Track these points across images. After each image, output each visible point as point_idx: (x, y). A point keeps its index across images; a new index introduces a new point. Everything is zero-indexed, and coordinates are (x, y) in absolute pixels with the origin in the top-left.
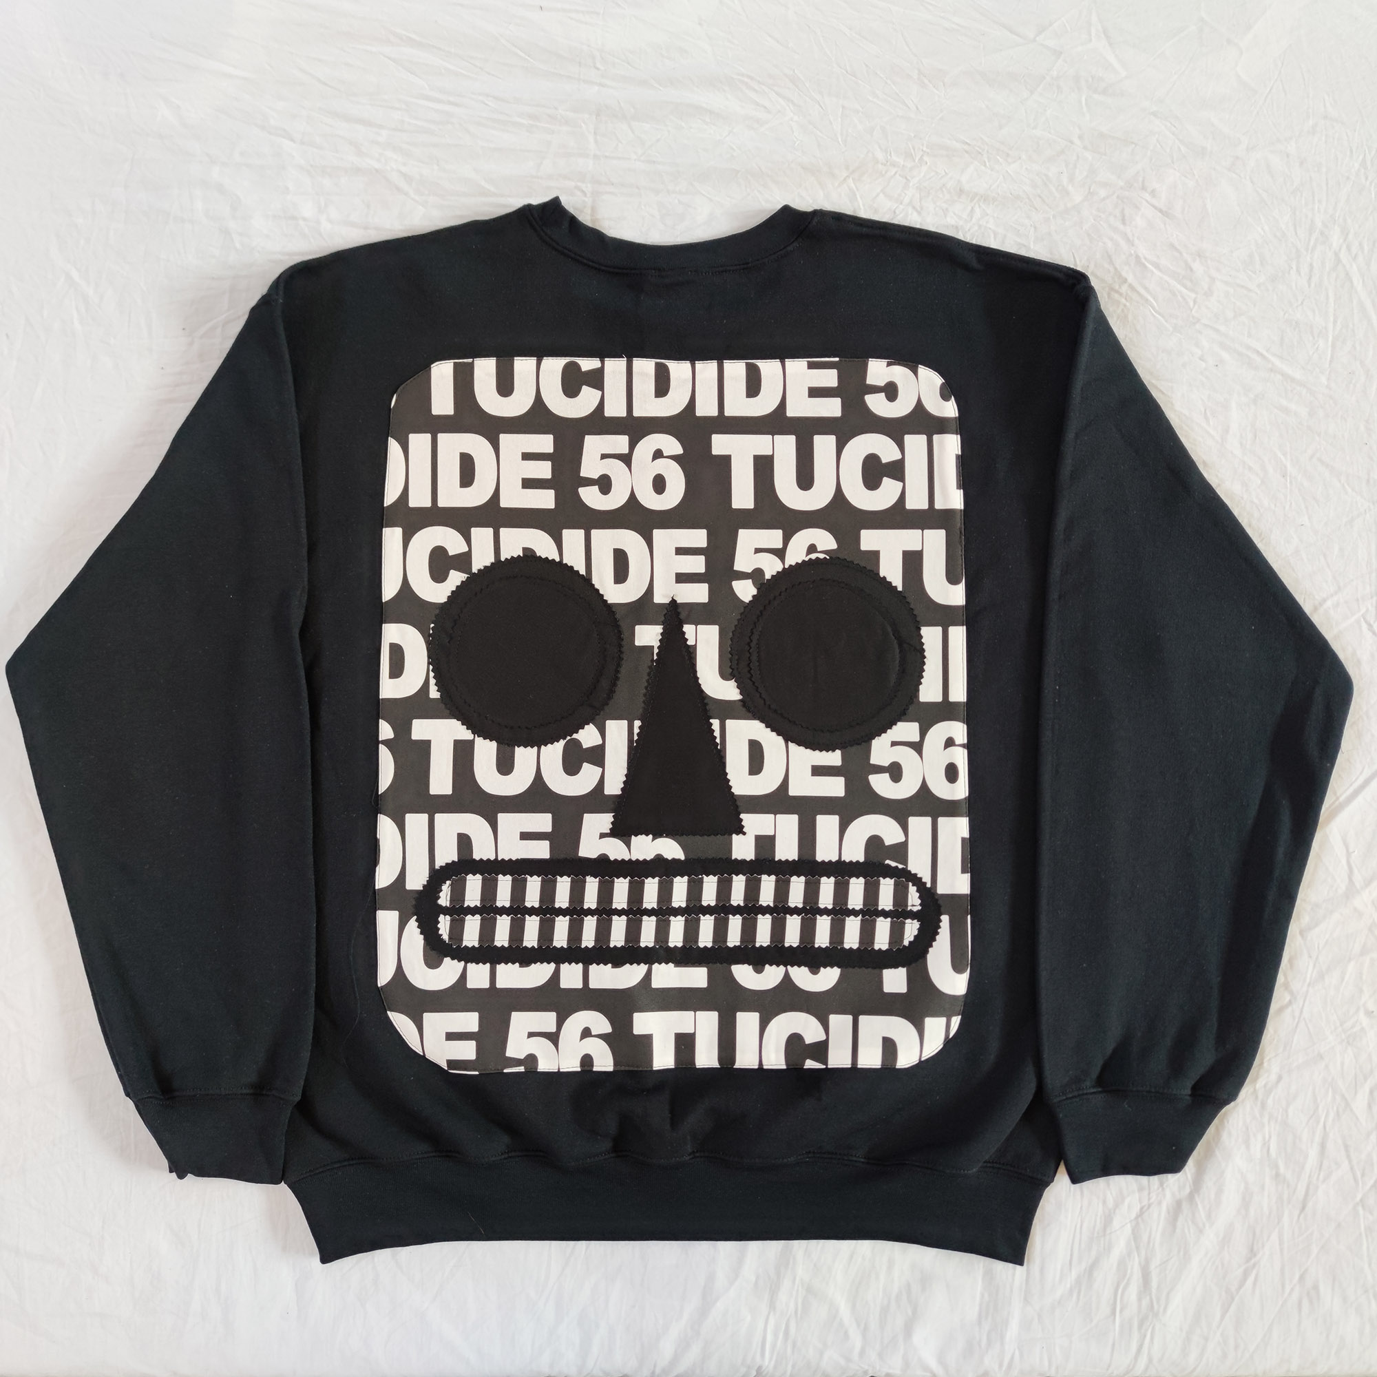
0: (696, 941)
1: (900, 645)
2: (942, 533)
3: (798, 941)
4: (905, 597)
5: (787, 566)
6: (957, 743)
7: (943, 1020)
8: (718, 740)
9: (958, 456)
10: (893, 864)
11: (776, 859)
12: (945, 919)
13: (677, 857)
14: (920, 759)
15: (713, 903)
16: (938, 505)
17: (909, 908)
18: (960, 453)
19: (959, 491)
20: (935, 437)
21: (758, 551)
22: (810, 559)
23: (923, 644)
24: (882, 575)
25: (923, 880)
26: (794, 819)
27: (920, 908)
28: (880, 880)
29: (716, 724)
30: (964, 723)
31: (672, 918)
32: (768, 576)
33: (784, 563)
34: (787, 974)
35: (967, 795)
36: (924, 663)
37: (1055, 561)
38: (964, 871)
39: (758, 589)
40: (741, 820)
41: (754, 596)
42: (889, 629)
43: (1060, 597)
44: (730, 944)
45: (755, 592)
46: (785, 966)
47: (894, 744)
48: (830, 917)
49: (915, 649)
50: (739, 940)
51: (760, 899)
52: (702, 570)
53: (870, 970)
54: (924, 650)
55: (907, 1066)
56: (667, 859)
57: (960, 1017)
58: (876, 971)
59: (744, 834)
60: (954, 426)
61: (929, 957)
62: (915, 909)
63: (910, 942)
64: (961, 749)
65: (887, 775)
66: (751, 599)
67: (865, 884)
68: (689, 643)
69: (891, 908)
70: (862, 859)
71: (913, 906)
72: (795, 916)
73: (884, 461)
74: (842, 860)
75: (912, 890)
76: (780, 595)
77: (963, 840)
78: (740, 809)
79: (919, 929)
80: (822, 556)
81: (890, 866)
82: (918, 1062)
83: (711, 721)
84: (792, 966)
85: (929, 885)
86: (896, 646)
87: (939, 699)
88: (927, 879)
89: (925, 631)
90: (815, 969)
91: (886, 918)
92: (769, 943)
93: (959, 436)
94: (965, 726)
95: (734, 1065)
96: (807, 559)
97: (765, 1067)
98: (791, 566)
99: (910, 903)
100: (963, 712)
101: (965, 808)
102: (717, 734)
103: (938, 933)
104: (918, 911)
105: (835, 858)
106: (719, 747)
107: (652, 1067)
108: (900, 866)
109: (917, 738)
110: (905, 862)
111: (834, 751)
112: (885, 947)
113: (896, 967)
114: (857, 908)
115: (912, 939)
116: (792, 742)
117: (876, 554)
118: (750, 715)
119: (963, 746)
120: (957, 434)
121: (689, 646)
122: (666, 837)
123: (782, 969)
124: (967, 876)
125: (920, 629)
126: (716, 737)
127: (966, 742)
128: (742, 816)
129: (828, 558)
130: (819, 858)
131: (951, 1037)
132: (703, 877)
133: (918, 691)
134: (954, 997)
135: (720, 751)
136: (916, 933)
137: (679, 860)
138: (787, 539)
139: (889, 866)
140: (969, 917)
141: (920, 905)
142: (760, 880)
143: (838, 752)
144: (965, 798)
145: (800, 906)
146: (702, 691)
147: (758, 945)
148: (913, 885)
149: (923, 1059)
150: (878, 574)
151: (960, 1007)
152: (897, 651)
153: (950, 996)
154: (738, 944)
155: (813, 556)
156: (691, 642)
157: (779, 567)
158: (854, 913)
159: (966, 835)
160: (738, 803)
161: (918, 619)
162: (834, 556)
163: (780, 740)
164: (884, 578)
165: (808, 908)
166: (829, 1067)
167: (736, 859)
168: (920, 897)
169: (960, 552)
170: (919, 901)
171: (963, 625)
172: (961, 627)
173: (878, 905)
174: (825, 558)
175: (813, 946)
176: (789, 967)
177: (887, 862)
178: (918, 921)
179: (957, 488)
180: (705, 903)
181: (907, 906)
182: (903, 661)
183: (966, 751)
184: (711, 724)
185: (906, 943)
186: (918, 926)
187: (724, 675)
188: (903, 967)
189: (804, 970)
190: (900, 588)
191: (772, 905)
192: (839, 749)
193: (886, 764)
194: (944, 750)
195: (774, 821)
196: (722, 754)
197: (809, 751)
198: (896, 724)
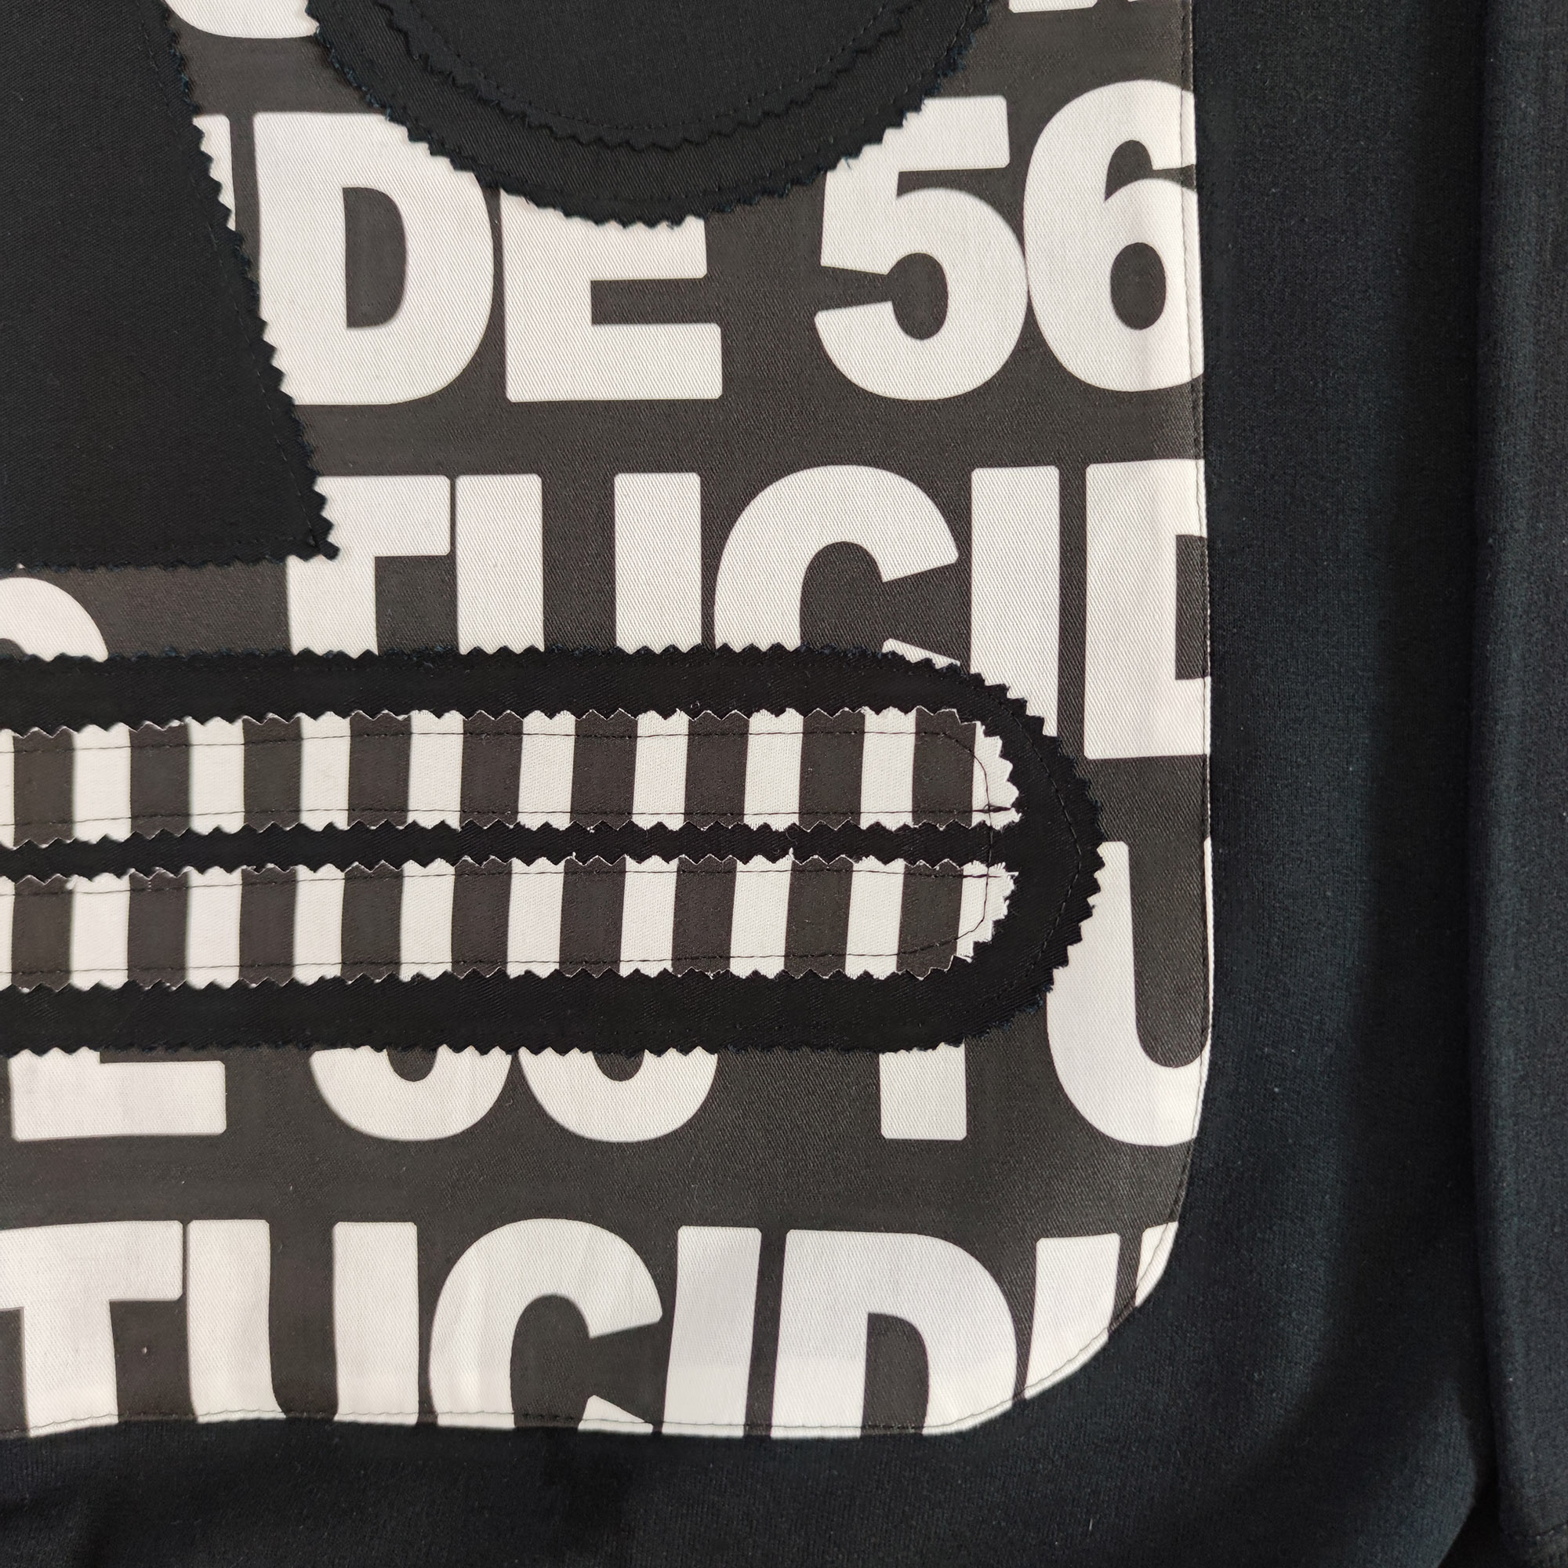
0: (179, 966)
3: (557, 958)
6: (1158, 163)
7: (1110, 1244)
8: (227, 198)
10: (914, 654)
11: (464, 648)
12: (1115, 855)
13: (75, 650)
15: (233, 824)
17: (977, 819)
25: (1032, 711)
26: (526, 490)
27: (1014, 816)
28: (863, 717)
29: (215, 132)
30: (1184, 87)
31: (76, 883)
34: (516, 1080)
35: (1199, 370)
38: (1184, 671)
40: (320, 502)
44: (306, 975)
46: (511, 1050)
47: (910, 182)
48: (674, 863)
50: (337, 957)
51: (413, 803)
53: (830, 1054)
55: (966, 1425)
56: (35, 659)
57: (1173, 1227)
58: (858, 1058)
59: (332, 553)
61: (1055, 1001)
62: (999, 821)
63: (978, 946)
64: (1173, 189)
65: (884, 311)
67: (807, 733)
69: (907, 819)
70: (792, 640)
71: (992, 809)
72: (543, 863)
74: (718, 644)
75: (988, 748)
77: (1184, 543)
78: (316, 461)
79: (1013, 899)
81: (902, 658)
82: (1008, 1405)
83: (200, 122)
84: (536, 1050)
85: (1050, 729)
88: (1044, 704)
90: (620, 1059)
91: (886, 860)
92: (448, 967)
94: (1190, 99)
95: (335, 1412)
97: (443, 1421)
99: (979, 800)
100: (1179, 45)
101: (1189, 423)
102: (222, 171)
103: (1087, 912)
104: (1010, 828)
105: (688, 638)
106: (232, 225)
107: (24, 1428)
108: (941, 661)
109: (997, 156)
110: (959, 642)
111: (676, 221)
112: (884, 968)
113: (929, 1044)
114: (780, 824)
115: (986, 934)
116: (513, 193)
118: (351, 93)
119: (1180, 176)
122: (30, 572)
123: (498, 1061)
124: (1199, 691)
126: (217, 187)
127: (1191, 159)
128: (325, 485)
130: (628, 639)
131: (1140, 1297)
132: (184, 729)
134: (1154, 1154)
135: (237, 238)
136: (1001, 911)
137: (86, 662)
139: (896, 658)
140: (1208, 844)
141: (1018, 805)
142: (405, 732)
143: (694, 229)
144: (1193, 384)
145: (562, 822)
147: (406, 974)
148: (988, 734)
149: (1030, 1393)
151: (1173, 1186)
153: (1134, 1148)
154: (333, 971)
158: (768, 843)
159: (1196, 524)
160: (309, 436)
163: (468, 185)
165: (591, 829)
166: (667, 1429)
167: (307, 654)
168: (1013, 778)
170: (1012, 793)
173: (857, 813)
175: (613, 974)
176: (524, 1054)
177: (891, 645)
178: (1008, 869)
180: (202, 825)
181: (969, 811)
183: (1192, 197)
184: (199, 135)
185: (965, 950)
186: (1010, 886)
188: (955, 1043)
189: (582, 1063)
191: (454, 822)
192: (698, 215)
193: (881, 264)
194: (1107, 198)
195: (448, 502)
196: (246, 249)
197: (579, 227)
198: (917, 108)
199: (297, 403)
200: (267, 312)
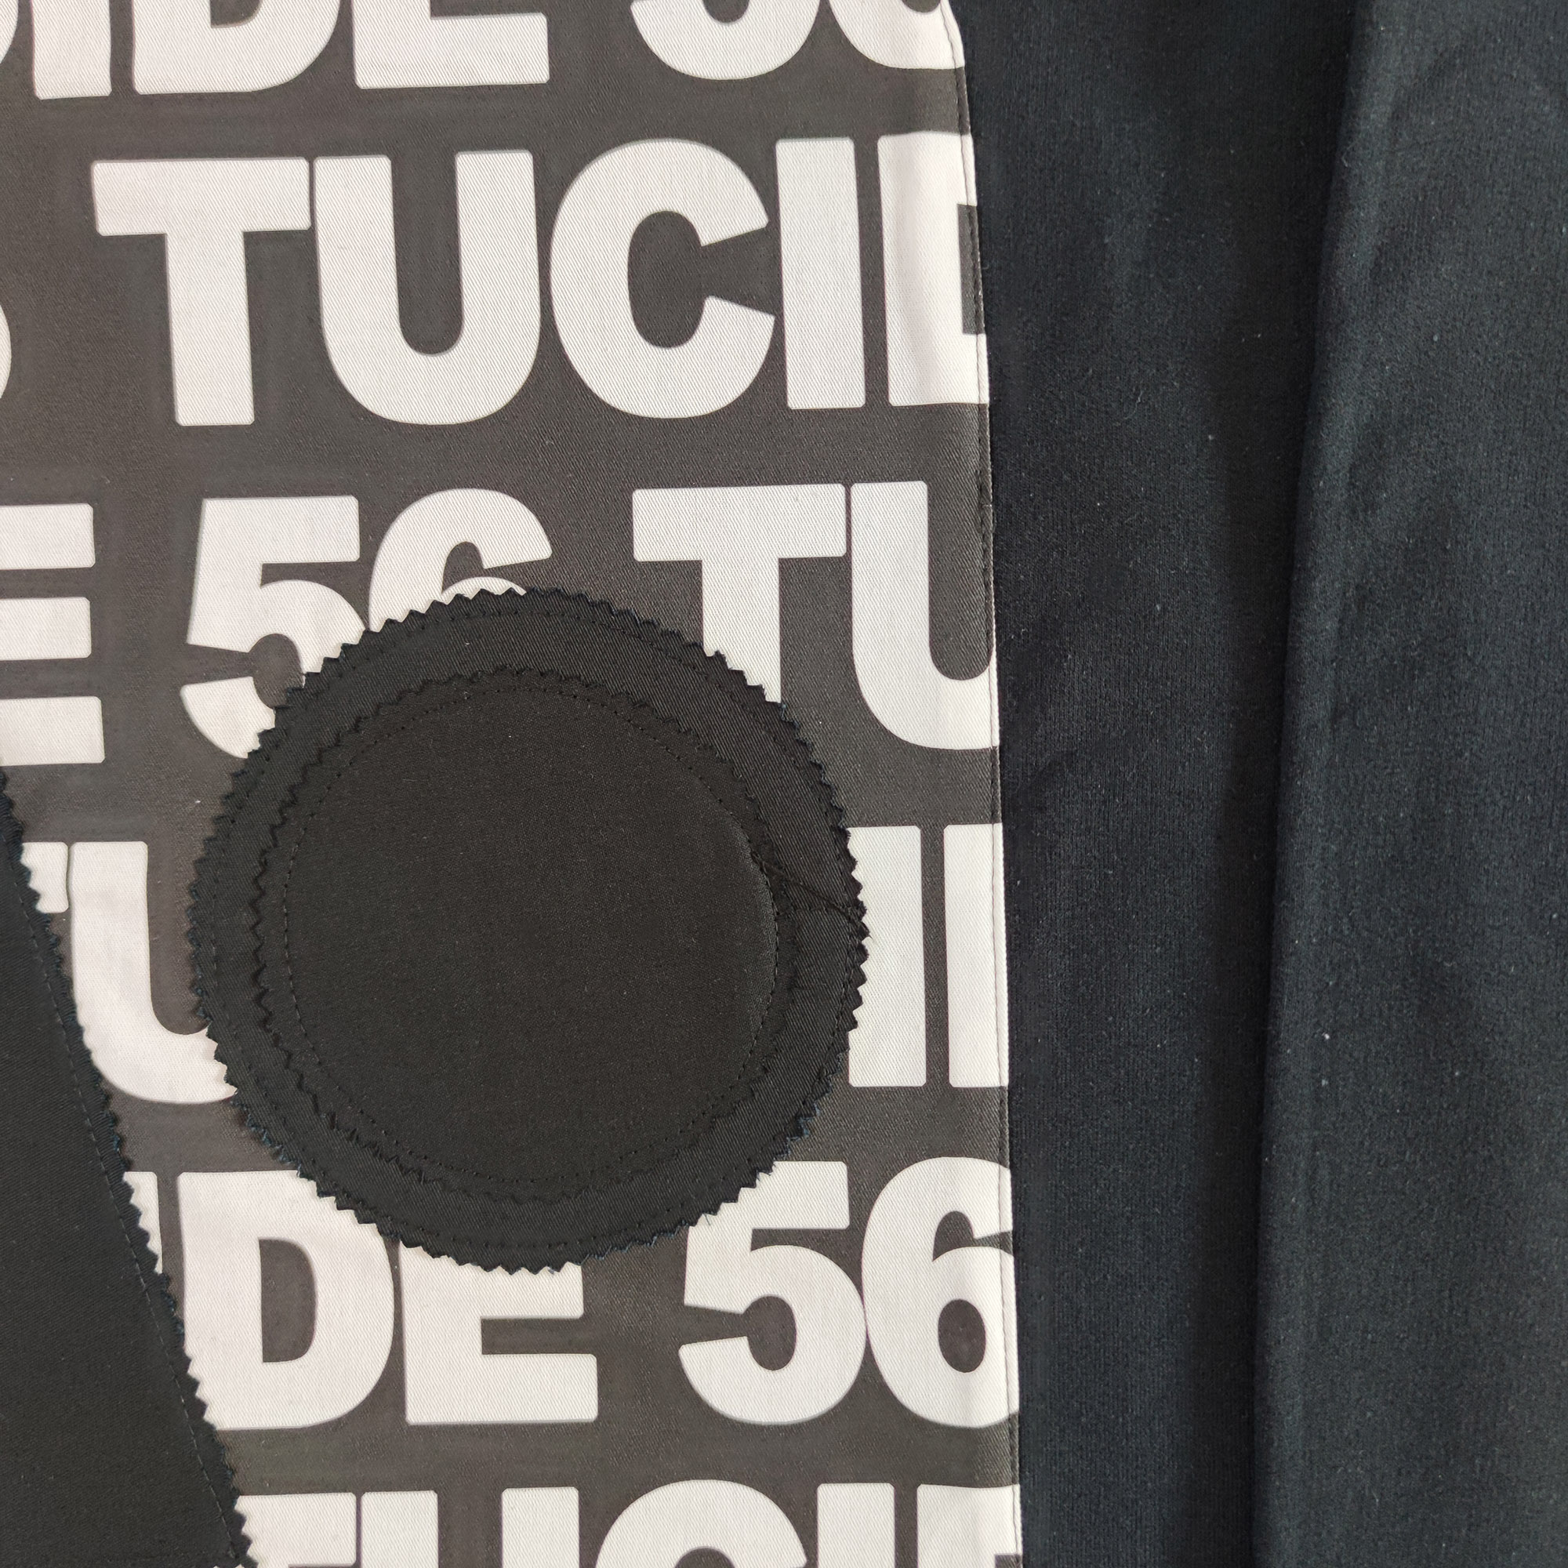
1: (778, 893)
2: (915, 493)
4: (791, 725)
5: (376, 626)
6: (979, 1232)
8: (155, 1245)
9: (964, 211)
14: (848, 1285)
16: (900, 395)
18: (974, 202)
19: (972, 338)
20: (887, 147)
21: (273, 573)
22: (459, 598)
23: (857, 887)
24: (709, 649)
26: (426, 1503)
29: (143, 1187)
30: (1001, 1162)
32: (310, 662)
33: (364, 615)
35: (1015, 1406)
36: (863, 954)
37: (1317, 585)
39: (279, 710)
40: (240, 1520)
41: (264, 736)
42: (741, 838)
43: (1336, 716)
45: (266, 719)
47: (763, 1238)
49: (831, 906)
52: (81, 648)
54: (861, 909)
59: (252, 1564)
60: (953, 100)
64: (993, 1254)
65: (741, 1345)
66: (257, 746)
68: (45, 906)
73: (706, 237)
76: (356, 729)
77: (1002, 1561)
78: (237, 1481)
80: (498, 586)
83: (130, 1177)
86: (766, 897)
87: (915, 1075)
89: (863, 841)
93: (969, 140)
94: (1007, 1174)
96: (446, 598)
98: (390, 623)
100: (996, 1123)
101: (1006, 1455)
102: (150, 1221)
106: (159, 1269)
109: (839, 1218)
111: (557, 1267)
116: (408, 1245)
117: (688, 575)
118: (266, 1152)
119: (998, 1241)
120: (962, 132)
121: (50, 918)
125: (845, 836)
126: (144, 1236)
127: (1009, 1226)
128: (245, 1504)
129: (521, 591)
133: (845, 1048)
135: (164, 1280)
138: (373, 533)
143: (572, 1273)
144: (1010, 1419)
146: (97, 1076)
150: (698, 646)
152: (770, 911)
155: (469, 587)
156: (50, 903)
157: (351, 630)
159: (1013, 1545)
160: (230, 1458)
161: (841, 800)
162: (543, 585)
163: (370, 1237)
164: (719, 657)
169: (978, 557)
171: (993, 820)
172: (988, 827)
174: (510, 592)
179: (966, 329)
182: (792, 944)
183: (1010, 1260)
184: (128, 1191)
187: (172, 1018)
190: (774, 694)
192: (576, 1262)
193: (738, 1304)
194: (934, 1259)
195: (354, 1516)
196: (172, 1288)
197: (471, 1271)
198: (768, 1170)
199: (218, 1428)
200: (191, 1347)
